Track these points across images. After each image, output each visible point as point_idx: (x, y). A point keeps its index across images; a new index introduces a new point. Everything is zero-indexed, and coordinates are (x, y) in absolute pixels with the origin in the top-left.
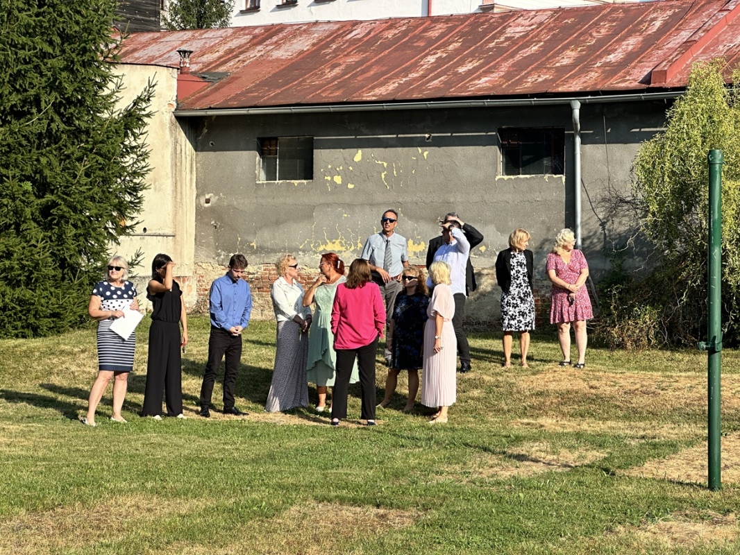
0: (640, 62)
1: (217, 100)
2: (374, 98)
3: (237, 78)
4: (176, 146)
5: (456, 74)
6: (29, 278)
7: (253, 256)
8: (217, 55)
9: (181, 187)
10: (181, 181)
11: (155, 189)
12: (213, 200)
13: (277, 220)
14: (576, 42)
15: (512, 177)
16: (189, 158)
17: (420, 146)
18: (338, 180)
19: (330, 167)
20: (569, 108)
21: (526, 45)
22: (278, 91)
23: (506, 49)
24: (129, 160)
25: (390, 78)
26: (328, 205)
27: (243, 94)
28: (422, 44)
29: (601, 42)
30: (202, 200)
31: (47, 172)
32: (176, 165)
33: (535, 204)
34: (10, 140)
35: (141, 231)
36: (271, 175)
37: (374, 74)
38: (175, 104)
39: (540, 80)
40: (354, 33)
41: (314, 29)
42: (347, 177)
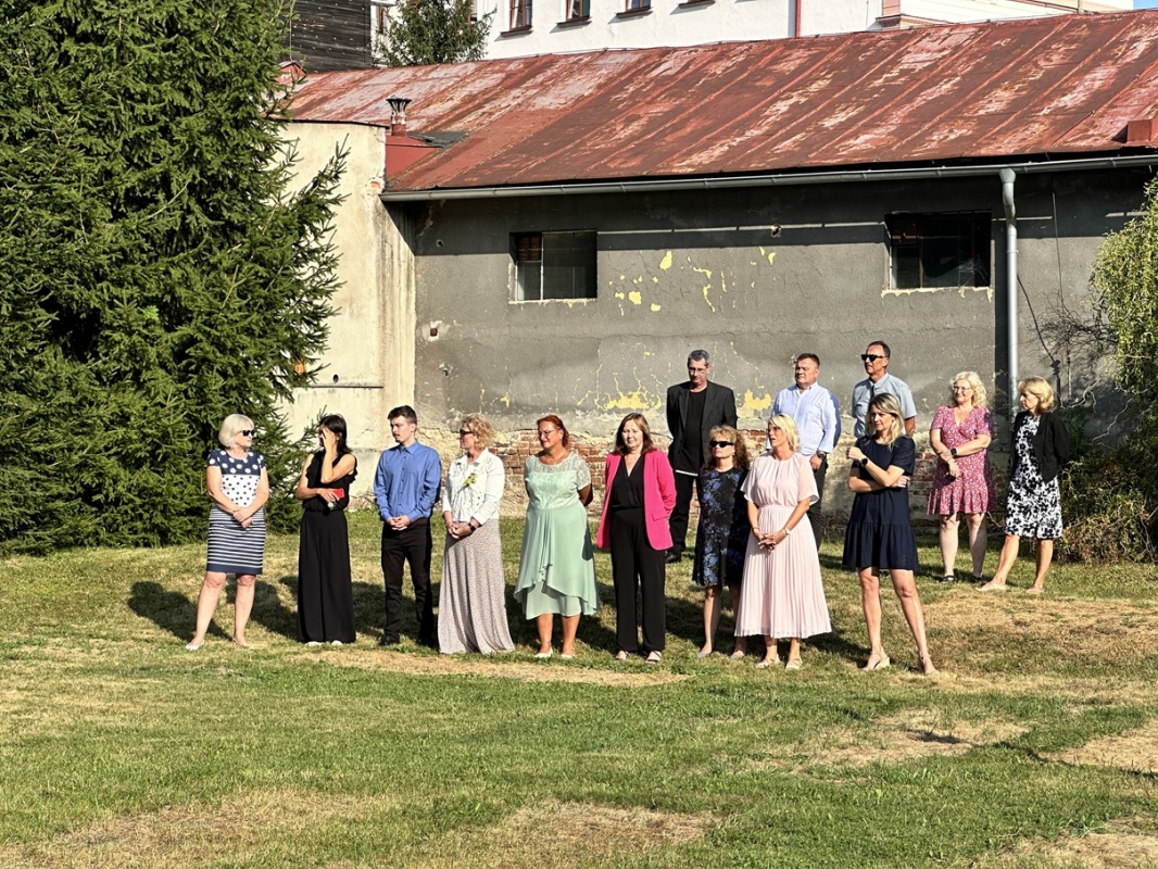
0: (1112, 106)
1: (447, 174)
2: (690, 170)
3: (480, 140)
4: (383, 246)
5: (820, 129)
6: (153, 454)
7: (505, 419)
8: (450, 104)
9: (393, 311)
10: (392, 302)
11: (352, 314)
12: (443, 330)
13: (543, 362)
14: (1013, 77)
15: (908, 291)
16: (404, 266)
17: (763, 245)
18: (636, 298)
19: (622, 277)
20: (998, 182)
21: (934, 82)
22: (542, 160)
23: (902, 88)
24: (306, 271)
25: (716, 138)
26: (620, 337)
27: (487, 165)
28: (769, 83)
29: (1052, 76)
30: (426, 331)
31: (181, 292)
32: (384, 277)
33: (944, 333)
34: (123, 242)
35: (330, 381)
36: (532, 293)
37: (692, 132)
38: (382, 182)
39: (952, 137)
40: (662, 68)
41: (600, 62)
42: (649, 294)
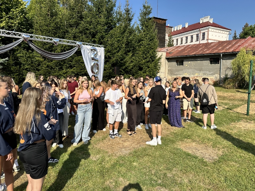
0: (231, 48)
1: (171, 55)
3: (174, 53)
4: (165, 61)
5: (204, 51)
8: (172, 50)
9: (166, 67)
11: (163, 67)
12: (170, 68)
13: (178, 71)
14: (222, 46)
15: (211, 65)
16: (167, 63)
17: (198, 61)
18: (187, 65)
19: (185, 64)
20: (220, 55)
21: (214, 46)
22: (179, 54)
23: (211, 47)
24: (159, 64)
25: (194, 52)
26: (185, 69)
27: (174, 55)
28: (199, 47)
29: (225, 46)
31: (149, 66)
32: (165, 64)
33: (214, 68)
34: (145, 62)
35: (161, 72)
36: (178, 65)
37: (192, 51)
38: (166, 56)
39: (216, 51)
41: (184, 46)
42: (188, 65)
